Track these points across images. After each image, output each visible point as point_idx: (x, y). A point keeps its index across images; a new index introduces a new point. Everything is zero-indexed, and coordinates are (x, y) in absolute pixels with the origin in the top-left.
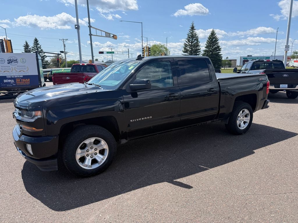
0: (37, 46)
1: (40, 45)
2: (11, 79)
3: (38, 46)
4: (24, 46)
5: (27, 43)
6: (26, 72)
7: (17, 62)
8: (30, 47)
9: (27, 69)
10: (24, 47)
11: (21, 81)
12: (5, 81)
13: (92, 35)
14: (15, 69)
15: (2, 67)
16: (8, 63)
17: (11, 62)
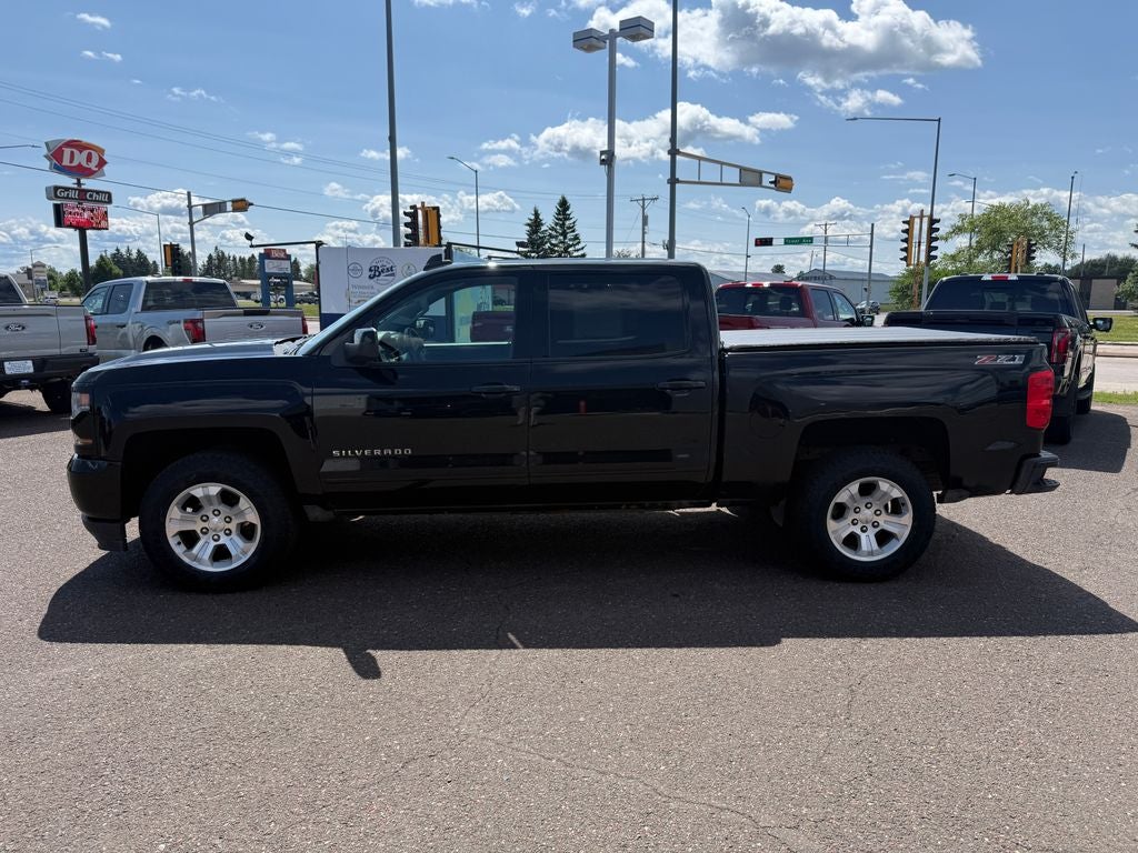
0: (564, 224)
1: (572, 221)
3: (567, 223)
4: (528, 225)
5: (537, 214)
7: (393, 275)
8: (543, 228)
10: (528, 228)
13: (678, 181)
15: (354, 286)
16: (370, 277)
17: (377, 274)
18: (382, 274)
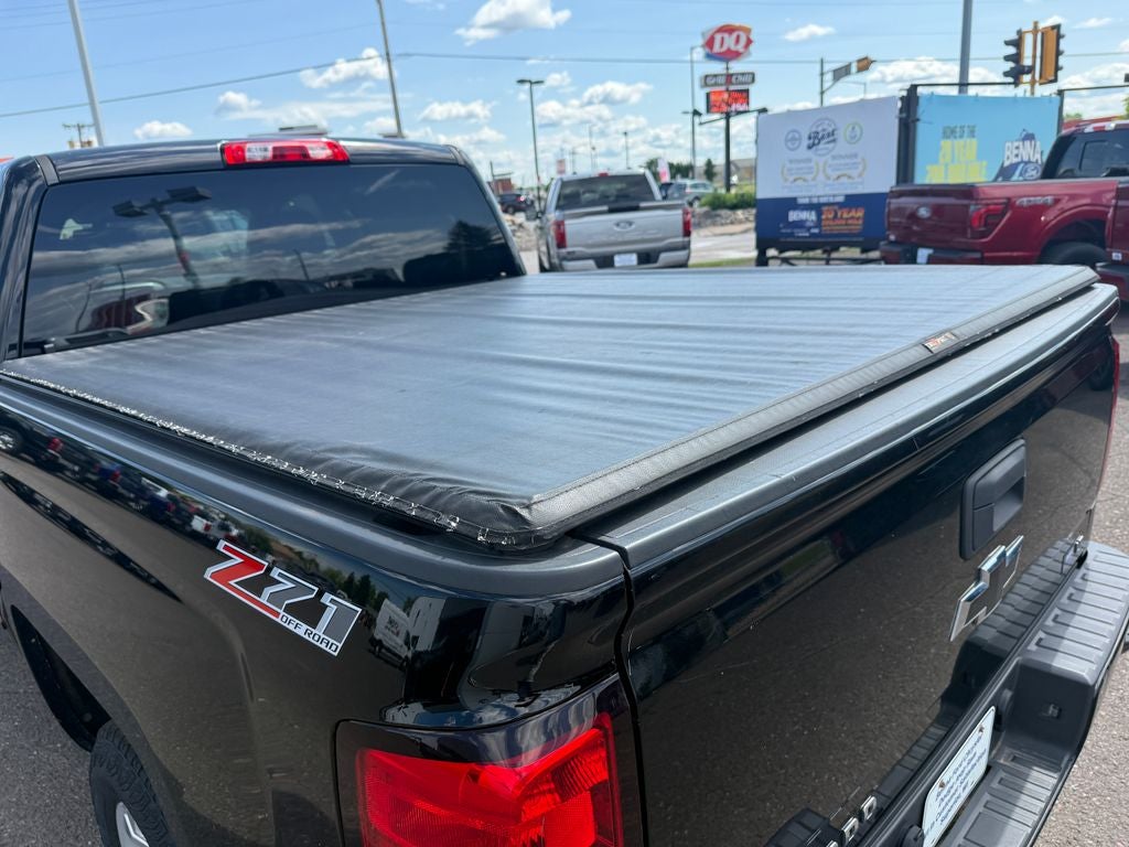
2: (809, 207)
6: (857, 180)
7: (834, 141)
9: (861, 167)
11: (835, 217)
12: (793, 216)
14: (824, 171)
15: (791, 161)
16: (810, 147)
17: (816, 141)
18: (823, 142)
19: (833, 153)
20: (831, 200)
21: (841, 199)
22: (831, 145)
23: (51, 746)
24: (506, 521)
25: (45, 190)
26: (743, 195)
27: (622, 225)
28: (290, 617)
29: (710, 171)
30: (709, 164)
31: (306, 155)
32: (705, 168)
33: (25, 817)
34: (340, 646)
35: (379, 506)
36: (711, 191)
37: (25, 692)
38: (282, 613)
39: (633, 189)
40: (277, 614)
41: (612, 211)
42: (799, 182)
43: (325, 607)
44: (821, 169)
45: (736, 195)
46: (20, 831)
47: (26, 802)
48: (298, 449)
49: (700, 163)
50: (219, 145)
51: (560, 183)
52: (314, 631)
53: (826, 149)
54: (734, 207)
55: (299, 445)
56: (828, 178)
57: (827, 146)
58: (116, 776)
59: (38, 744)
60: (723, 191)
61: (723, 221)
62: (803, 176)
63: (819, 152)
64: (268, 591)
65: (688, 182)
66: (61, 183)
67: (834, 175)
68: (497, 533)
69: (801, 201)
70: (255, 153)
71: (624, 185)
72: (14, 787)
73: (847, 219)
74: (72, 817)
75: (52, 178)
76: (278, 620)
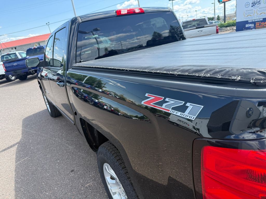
2: (252, 23)
7: (260, 3)
11: (260, 24)
12: (247, 26)
15: (246, 11)
16: (252, 6)
17: (254, 4)
18: (256, 4)
19: (259, 7)
20: (259, 20)
21: (262, 20)
22: (259, 5)
23: (82, 152)
24: (260, 75)
25: (79, 24)
26: (229, 23)
27: (199, 32)
28: (174, 111)
29: (218, 18)
30: (218, 17)
31: (135, 12)
32: (217, 18)
33: (78, 166)
34: (195, 117)
35: (205, 77)
36: (220, 23)
37: (75, 140)
38: (170, 110)
39: (201, 23)
40: (169, 110)
41: (197, 28)
42: (249, 16)
43: (188, 107)
44: (256, 12)
45: (227, 24)
46: (78, 169)
47: (78, 163)
48: (167, 68)
49: (216, 16)
50: (115, 11)
51: (182, 23)
52: (184, 114)
53: (257, 6)
54: (227, 27)
55: (167, 67)
56: (258, 14)
57: (258, 5)
58: (106, 157)
59: (79, 151)
60: (223, 23)
61: (224, 30)
62: (250, 15)
63: (255, 7)
64: (164, 105)
65: (213, 21)
66: (83, 22)
67: (259, 13)
68: (258, 79)
69: (249, 21)
70: (123, 12)
71: (198, 22)
72: (75, 160)
73: (263, 25)
74: (88, 167)
75: (81, 21)
76: (169, 112)
